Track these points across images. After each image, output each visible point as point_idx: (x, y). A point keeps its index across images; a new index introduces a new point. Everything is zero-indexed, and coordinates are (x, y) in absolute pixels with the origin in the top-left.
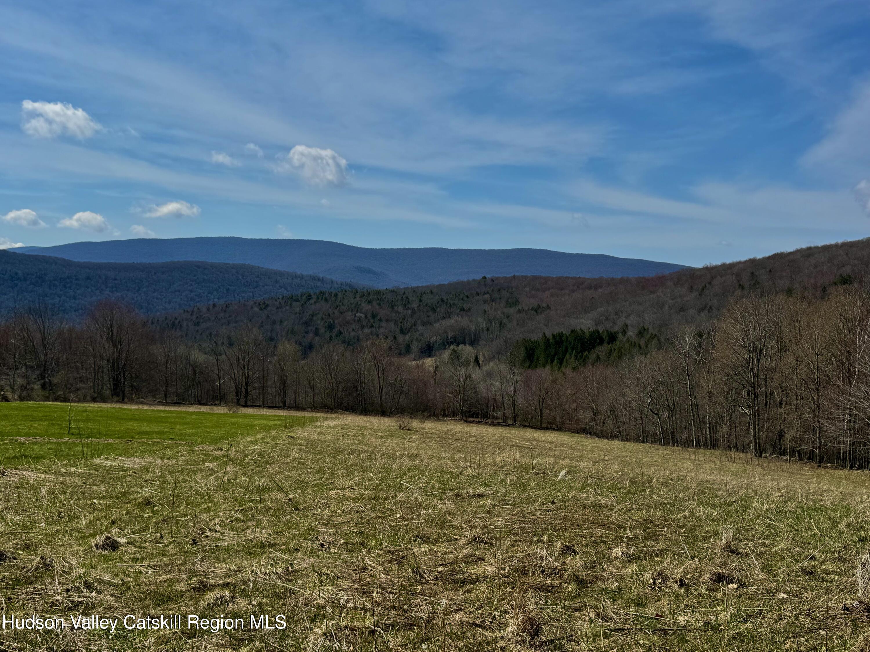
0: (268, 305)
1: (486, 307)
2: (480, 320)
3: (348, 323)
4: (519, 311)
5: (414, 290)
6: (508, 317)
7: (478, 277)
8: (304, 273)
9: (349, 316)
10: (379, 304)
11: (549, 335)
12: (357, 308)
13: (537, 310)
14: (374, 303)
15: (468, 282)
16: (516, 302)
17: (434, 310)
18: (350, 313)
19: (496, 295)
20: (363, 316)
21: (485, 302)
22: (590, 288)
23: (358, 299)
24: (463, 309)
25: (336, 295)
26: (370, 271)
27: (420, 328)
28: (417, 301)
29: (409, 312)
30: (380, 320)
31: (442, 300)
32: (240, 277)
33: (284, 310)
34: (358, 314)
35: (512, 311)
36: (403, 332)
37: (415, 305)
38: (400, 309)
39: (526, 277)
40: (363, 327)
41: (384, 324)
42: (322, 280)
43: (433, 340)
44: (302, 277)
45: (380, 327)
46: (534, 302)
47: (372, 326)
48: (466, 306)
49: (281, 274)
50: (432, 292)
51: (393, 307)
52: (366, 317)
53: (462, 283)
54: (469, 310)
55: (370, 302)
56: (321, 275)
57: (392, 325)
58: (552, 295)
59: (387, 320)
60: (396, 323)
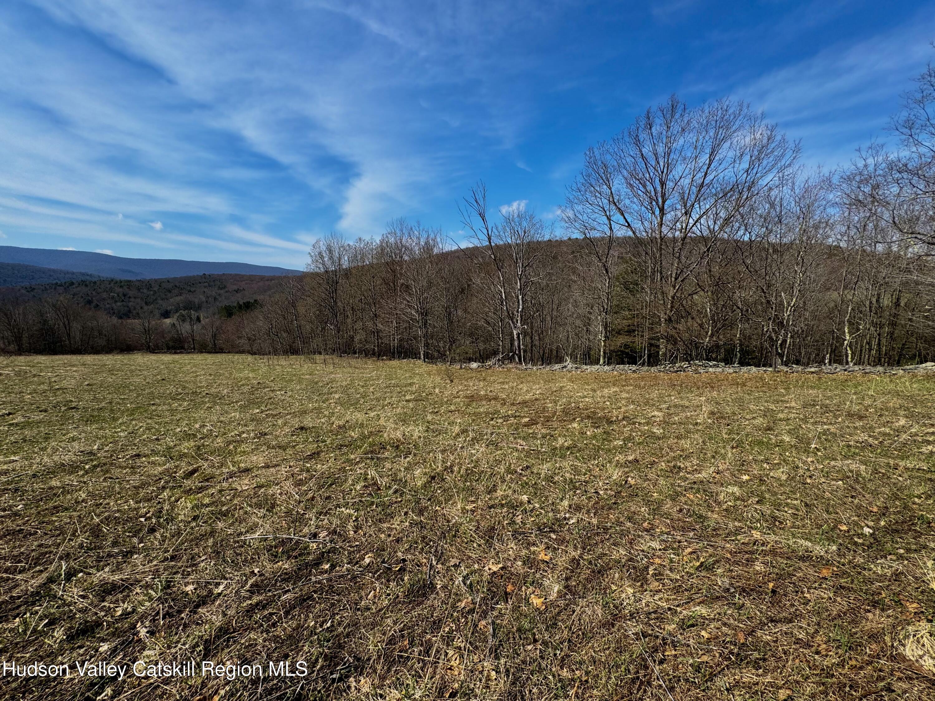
0: (34, 289)
1: (206, 290)
2: (201, 296)
3: (104, 299)
4: (227, 292)
5: (156, 281)
6: (219, 295)
7: (201, 274)
8: (75, 271)
9: (105, 295)
10: (129, 288)
11: (241, 303)
12: (111, 290)
13: (237, 291)
14: (125, 287)
15: (194, 277)
16: (225, 287)
17: (170, 291)
18: (105, 293)
19: (212, 284)
20: (116, 295)
21: (205, 287)
22: (268, 280)
23: (112, 285)
24: (190, 291)
25: (95, 283)
26: (130, 272)
27: (160, 302)
28: (158, 287)
29: (152, 292)
30: (130, 297)
31: (176, 286)
32: (16, 272)
33: (49, 291)
34: (112, 294)
35: (222, 292)
36: (146, 304)
37: (156, 289)
38: (145, 291)
39: (231, 275)
40: (116, 302)
41: (132, 300)
42: (91, 276)
43: (169, 308)
44: (73, 273)
45: (129, 302)
46: (235, 287)
47: (123, 301)
48: (192, 289)
49: (54, 271)
50: (168, 282)
51: (139, 290)
52: (118, 296)
53: (190, 277)
54: (195, 291)
55: (121, 287)
56: (90, 273)
57: (139, 300)
58: (246, 284)
59: (135, 298)
60: (142, 299)
